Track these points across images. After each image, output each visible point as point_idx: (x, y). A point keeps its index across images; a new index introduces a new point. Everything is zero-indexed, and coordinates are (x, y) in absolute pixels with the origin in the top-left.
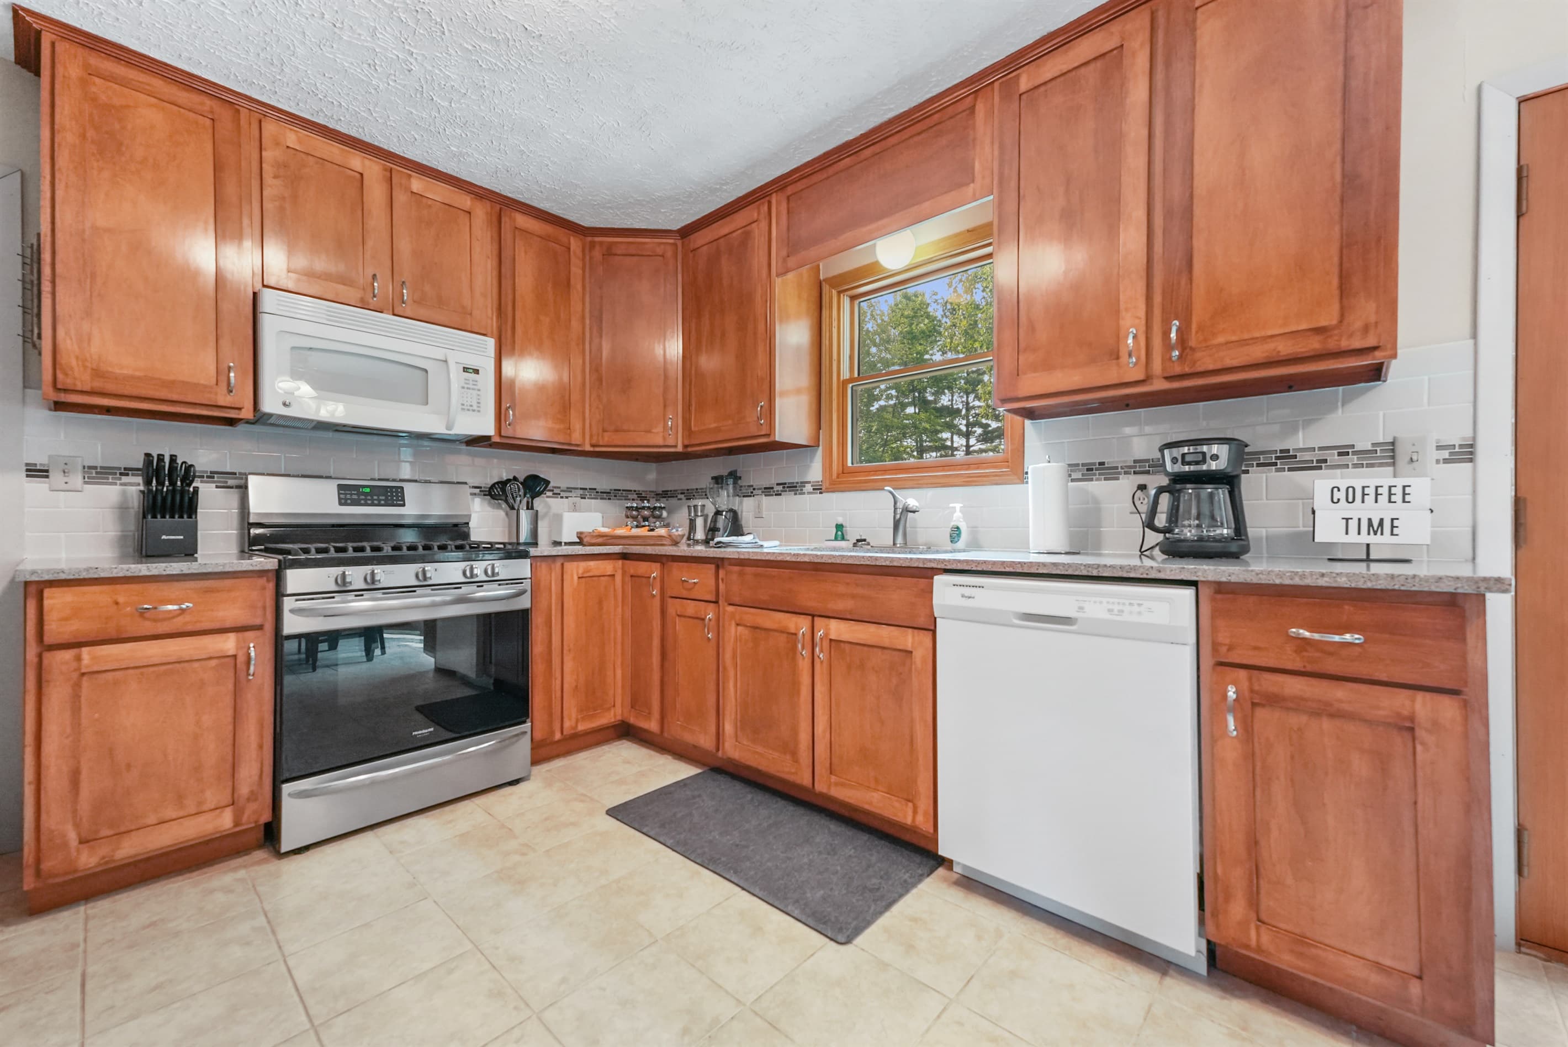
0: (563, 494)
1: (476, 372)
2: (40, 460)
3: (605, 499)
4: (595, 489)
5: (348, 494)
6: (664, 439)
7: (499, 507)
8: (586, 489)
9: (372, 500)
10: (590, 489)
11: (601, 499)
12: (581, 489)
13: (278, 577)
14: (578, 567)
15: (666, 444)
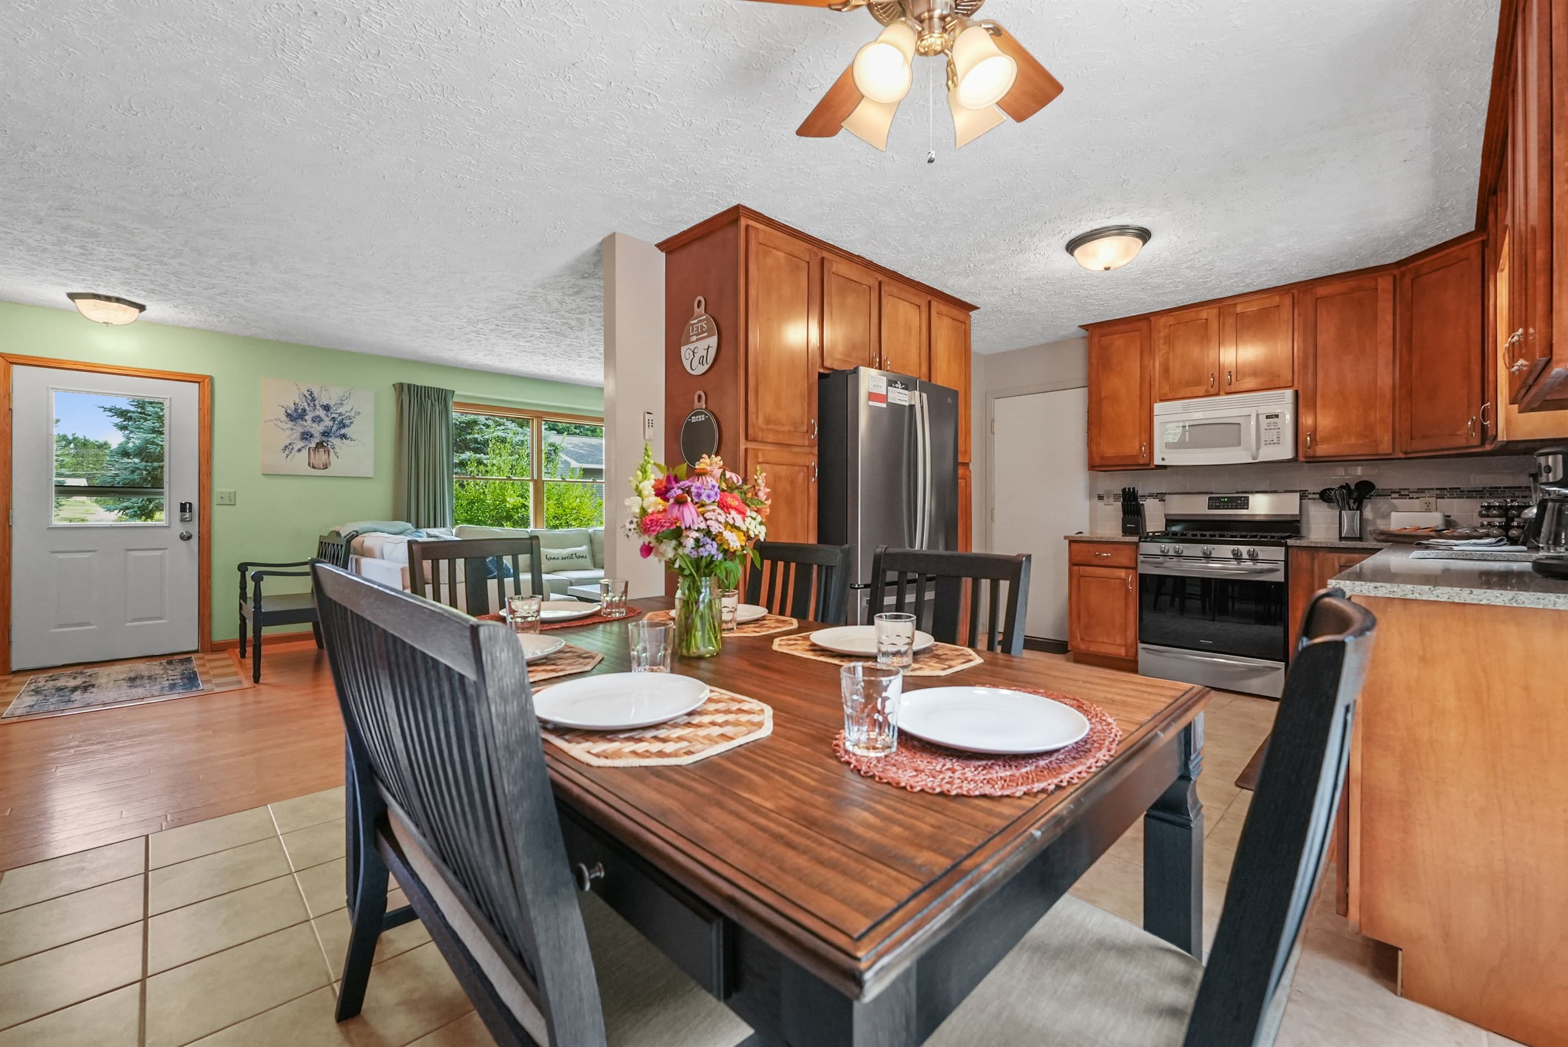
0: (1411, 495)
1: (1277, 416)
2: (1101, 492)
3: (1476, 498)
4: (1459, 488)
5: (1215, 503)
6: (1467, 440)
7: (1332, 508)
8: (1446, 489)
9: (1228, 506)
10: (1450, 489)
11: (1467, 498)
12: (1437, 489)
13: (1136, 545)
14: (1339, 559)
15: (1470, 445)
